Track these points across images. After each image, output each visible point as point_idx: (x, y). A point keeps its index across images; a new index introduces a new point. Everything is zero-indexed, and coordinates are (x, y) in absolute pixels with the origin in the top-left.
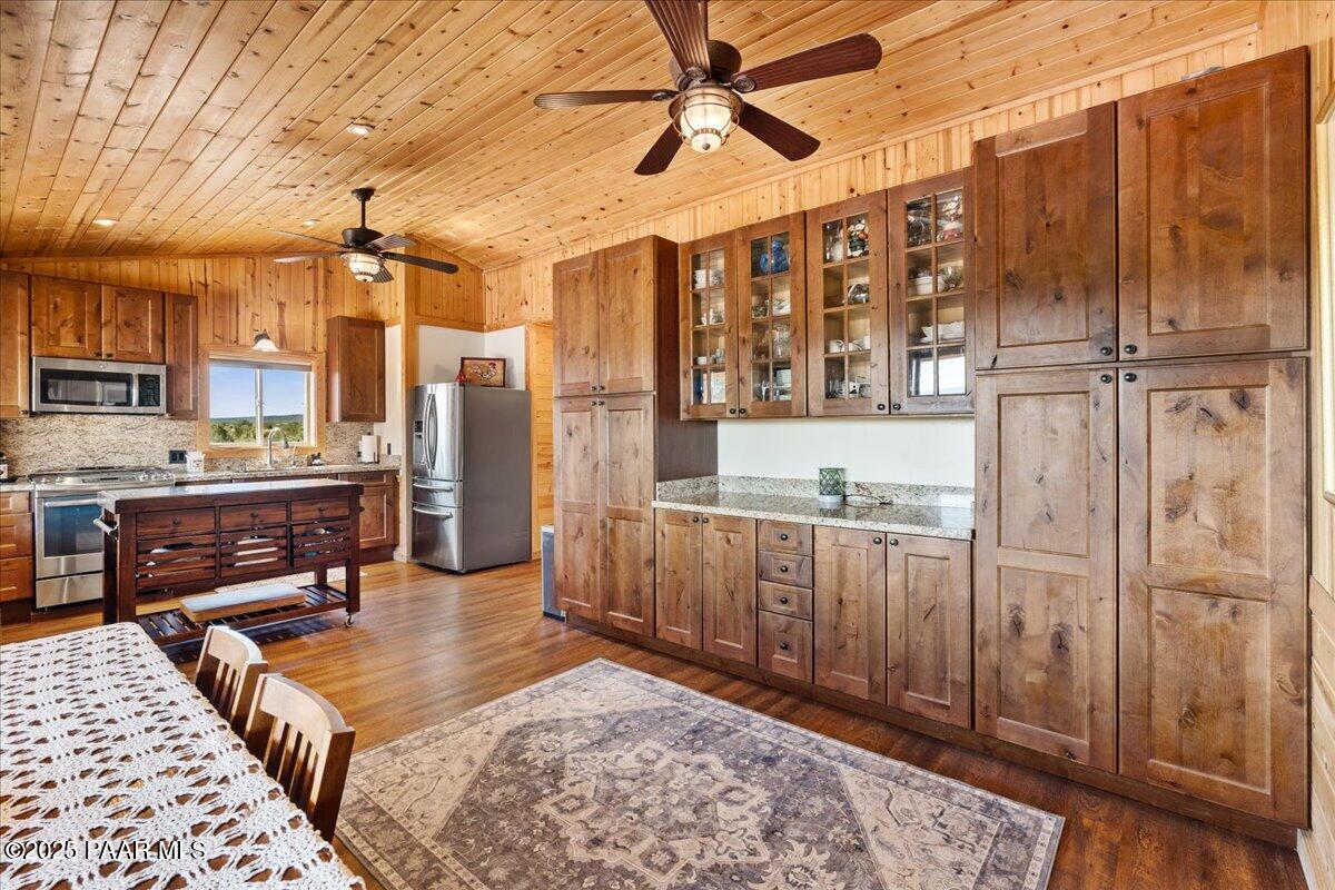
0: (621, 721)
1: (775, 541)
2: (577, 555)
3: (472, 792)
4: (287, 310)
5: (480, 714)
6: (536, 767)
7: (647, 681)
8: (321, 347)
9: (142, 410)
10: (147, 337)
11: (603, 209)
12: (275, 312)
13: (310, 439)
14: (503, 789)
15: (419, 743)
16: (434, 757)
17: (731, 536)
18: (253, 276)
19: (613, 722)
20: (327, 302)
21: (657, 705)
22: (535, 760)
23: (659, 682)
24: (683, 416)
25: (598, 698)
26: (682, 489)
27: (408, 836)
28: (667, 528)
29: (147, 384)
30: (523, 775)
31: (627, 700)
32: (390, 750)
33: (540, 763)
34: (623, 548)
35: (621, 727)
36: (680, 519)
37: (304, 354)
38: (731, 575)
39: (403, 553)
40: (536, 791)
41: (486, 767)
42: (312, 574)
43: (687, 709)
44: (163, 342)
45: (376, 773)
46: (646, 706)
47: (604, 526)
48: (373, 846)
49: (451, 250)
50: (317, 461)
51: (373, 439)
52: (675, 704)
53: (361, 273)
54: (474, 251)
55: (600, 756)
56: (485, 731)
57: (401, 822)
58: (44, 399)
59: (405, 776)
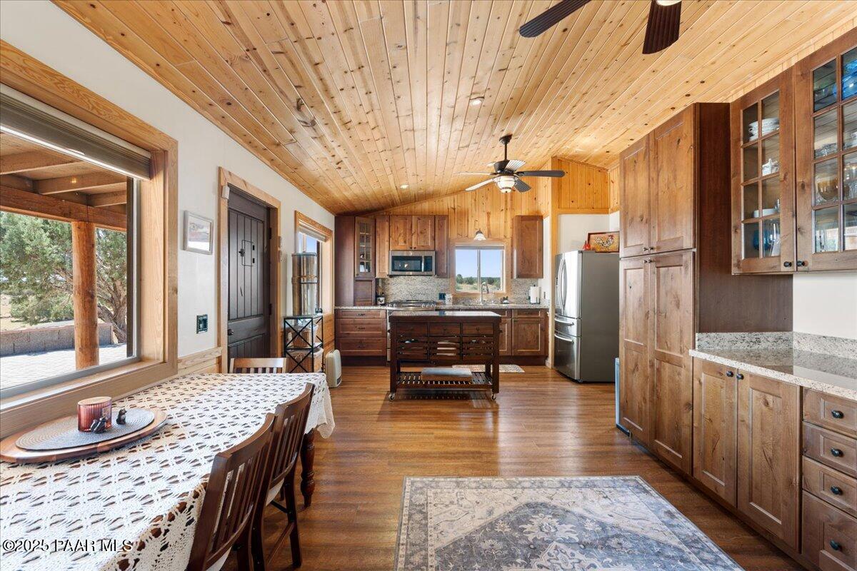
0: (618, 536)
1: (824, 416)
2: (634, 386)
3: (476, 533)
4: (491, 216)
5: (520, 482)
6: (526, 539)
7: (669, 513)
8: (509, 235)
9: (426, 273)
10: (428, 237)
11: (688, 95)
12: (485, 218)
13: (503, 290)
14: (495, 542)
15: (474, 485)
16: (475, 498)
17: (770, 398)
18: (475, 200)
19: (610, 534)
20: (512, 209)
21: (662, 538)
22: (529, 533)
23: (681, 519)
24: (735, 271)
25: (611, 508)
26: (733, 342)
27: (426, 540)
28: (703, 377)
29: (428, 260)
30: (514, 539)
31: (636, 522)
32: (457, 482)
33: (531, 537)
34: (667, 387)
35: (613, 542)
36: (717, 370)
37: (500, 240)
38: (769, 440)
39: (549, 362)
40: (514, 556)
41: (497, 521)
42: (484, 366)
43: (693, 557)
44: (435, 240)
45: (441, 493)
46: (650, 535)
47: (652, 366)
48: (408, 535)
49: (583, 161)
50: (505, 301)
51: (537, 289)
52: (682, 546)
53: (503, 188)
54: (597, 158)
55: (578, 556)
56: (515, 496)
57: (429, 529)
58: (393, 269)
59: (452, 503)
